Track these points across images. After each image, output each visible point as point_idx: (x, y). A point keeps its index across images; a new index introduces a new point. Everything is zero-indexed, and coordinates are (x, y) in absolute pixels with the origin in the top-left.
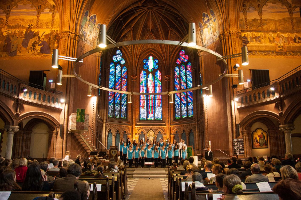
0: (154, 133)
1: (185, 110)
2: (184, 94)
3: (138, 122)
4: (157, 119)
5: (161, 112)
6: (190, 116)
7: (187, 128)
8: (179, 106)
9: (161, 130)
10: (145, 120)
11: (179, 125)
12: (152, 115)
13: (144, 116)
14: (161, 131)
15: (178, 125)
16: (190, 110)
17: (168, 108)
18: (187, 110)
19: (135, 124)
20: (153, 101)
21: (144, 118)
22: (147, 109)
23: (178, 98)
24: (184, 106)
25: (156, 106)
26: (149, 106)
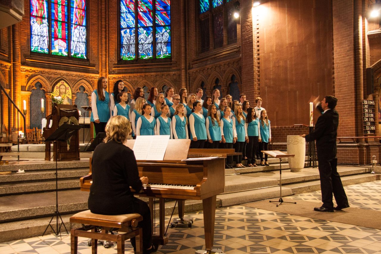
0: (69, 88)
1: (147, 42)
2: (146, 5)
3: (26, 56)
4: (75, 55)
5: (84, 40)
6: (162, 57)
7: (156, 81)
8: (130, 31)
9: (87, 83)
10: (44, 54)
11: (135, 75)
12: (64, 44)
13: (41, 42)
14: (86, 85)
15: (132, 75)
16: (161, 43)
17: (104, 33)
18: (154, 43)
19: (20, 61)
20: (66, 8)
21: (41, 49)
22: (50, 26)
23: (130, 12)
24: (145, 31)
25: (73, 23)
26: (56, 21)
